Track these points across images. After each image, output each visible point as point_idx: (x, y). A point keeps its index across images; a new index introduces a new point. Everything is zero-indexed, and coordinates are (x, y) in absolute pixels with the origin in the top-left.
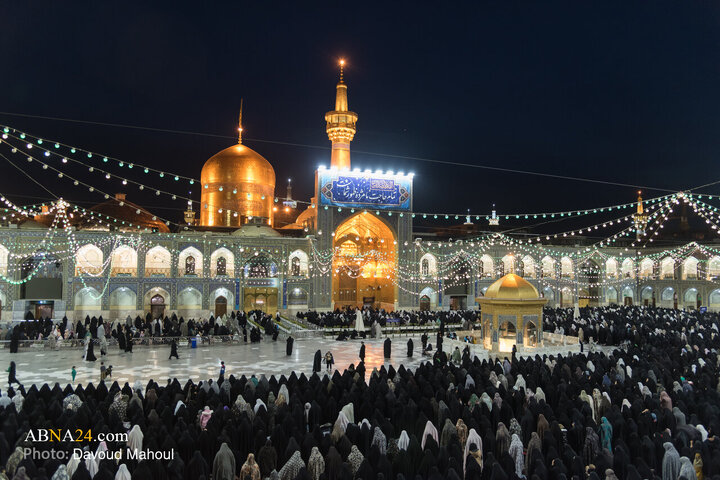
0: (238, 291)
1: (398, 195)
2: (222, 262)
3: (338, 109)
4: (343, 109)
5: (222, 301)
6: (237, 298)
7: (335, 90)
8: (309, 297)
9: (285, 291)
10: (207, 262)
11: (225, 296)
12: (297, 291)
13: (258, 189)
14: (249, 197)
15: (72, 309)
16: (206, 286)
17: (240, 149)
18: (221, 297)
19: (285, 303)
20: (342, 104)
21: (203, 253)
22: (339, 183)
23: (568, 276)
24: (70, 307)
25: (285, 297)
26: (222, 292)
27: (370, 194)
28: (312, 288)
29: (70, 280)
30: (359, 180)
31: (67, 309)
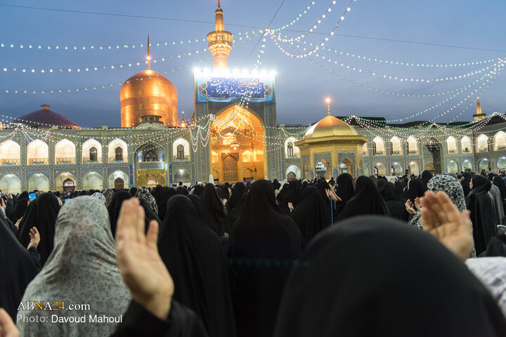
0: (131, 172)
1: (263, 90)
2: (119, 150)
4: (220, 30)
5: (119, 180)
6: (131, 178)
8: (191, 176)
9: (170, 172)
10: (105, 151)
11: (122, 177)
12: (182, 172)
13: (161, 100)
16: (106, 169)
17: (148, 72)
19: (171, 182)
20: (220, 27)
21: (101, 143)
22: (212, 82)
23: (414, 152)
25: (171, 176)
26: (119, 174)
27: (239, 90)
28: (193, 168)
30: (229, 79)
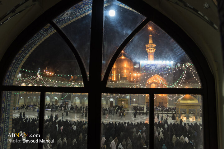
0: (116, 99)
3: (149, 43)
4: (151, 43)
5: (112, 102)
6: (116, 101)
7: (149, 37)
8: (138, 102)
12: (134, 100)
13: (127, 69)
14: (125, 71)
15: (73, 103)
16: (107, 98)
17: (123, 57)
18: (112, 101)
19: (130, 103)
20: (151, 41)
22: (147, 66)
24: (72, 102)
25: (130, 101)
27: (158, 69)
28: (139, 99)
29: (72, 95)
30: (154, 65)
31: (72, 103)
